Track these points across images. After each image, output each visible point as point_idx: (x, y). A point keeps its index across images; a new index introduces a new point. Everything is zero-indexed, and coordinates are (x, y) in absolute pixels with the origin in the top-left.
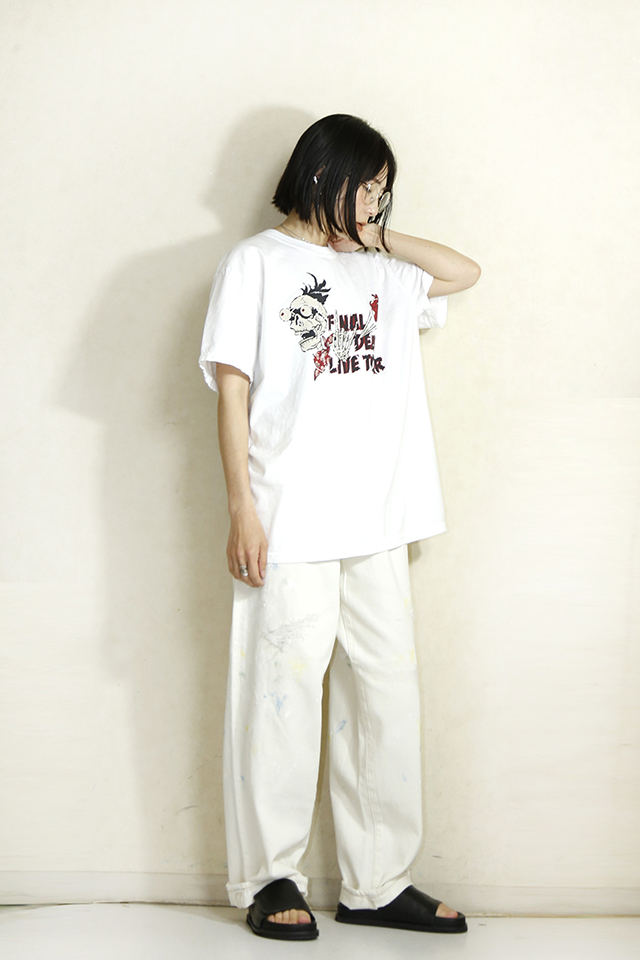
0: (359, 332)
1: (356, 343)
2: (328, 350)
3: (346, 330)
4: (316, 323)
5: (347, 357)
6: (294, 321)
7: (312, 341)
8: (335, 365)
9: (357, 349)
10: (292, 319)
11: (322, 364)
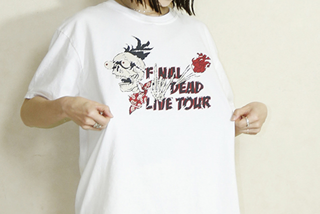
0: (175, 80)
1: (172, 88)
2: (146, 92)
3: (164, 77)
4: (132, 73)
5: (163, 98)
6: (116, 69)
7: (128, 86)
8: (151, 103)
9: (172, 92)
10: (114, 68)
11: (139, 102)
